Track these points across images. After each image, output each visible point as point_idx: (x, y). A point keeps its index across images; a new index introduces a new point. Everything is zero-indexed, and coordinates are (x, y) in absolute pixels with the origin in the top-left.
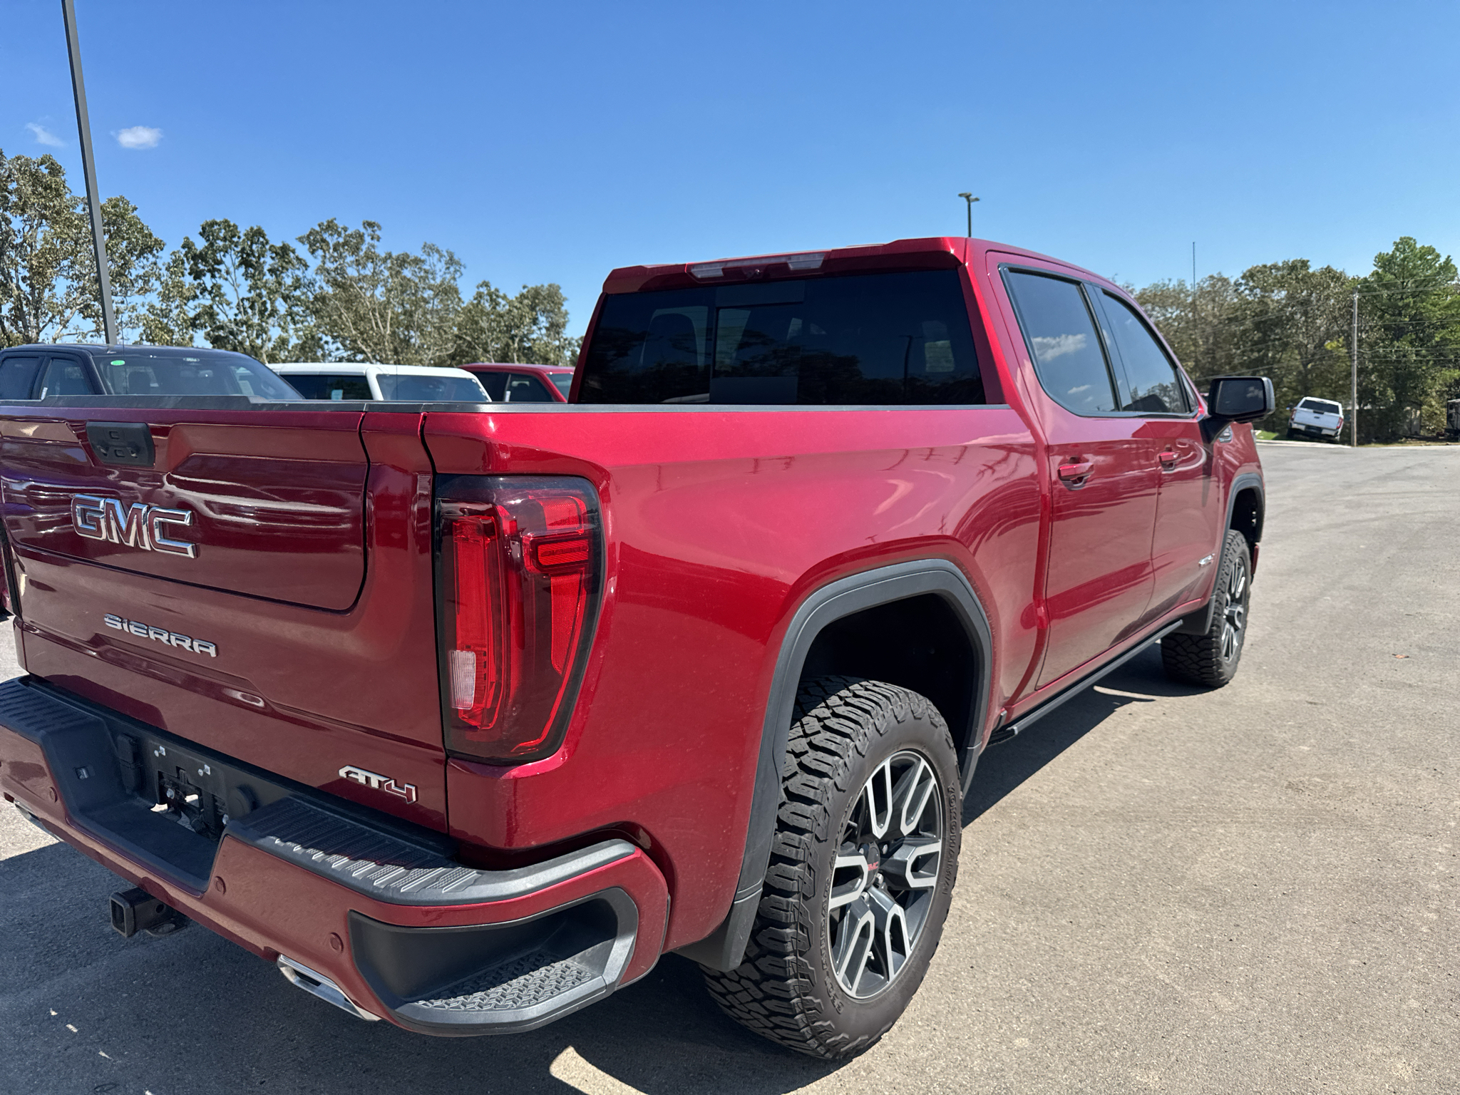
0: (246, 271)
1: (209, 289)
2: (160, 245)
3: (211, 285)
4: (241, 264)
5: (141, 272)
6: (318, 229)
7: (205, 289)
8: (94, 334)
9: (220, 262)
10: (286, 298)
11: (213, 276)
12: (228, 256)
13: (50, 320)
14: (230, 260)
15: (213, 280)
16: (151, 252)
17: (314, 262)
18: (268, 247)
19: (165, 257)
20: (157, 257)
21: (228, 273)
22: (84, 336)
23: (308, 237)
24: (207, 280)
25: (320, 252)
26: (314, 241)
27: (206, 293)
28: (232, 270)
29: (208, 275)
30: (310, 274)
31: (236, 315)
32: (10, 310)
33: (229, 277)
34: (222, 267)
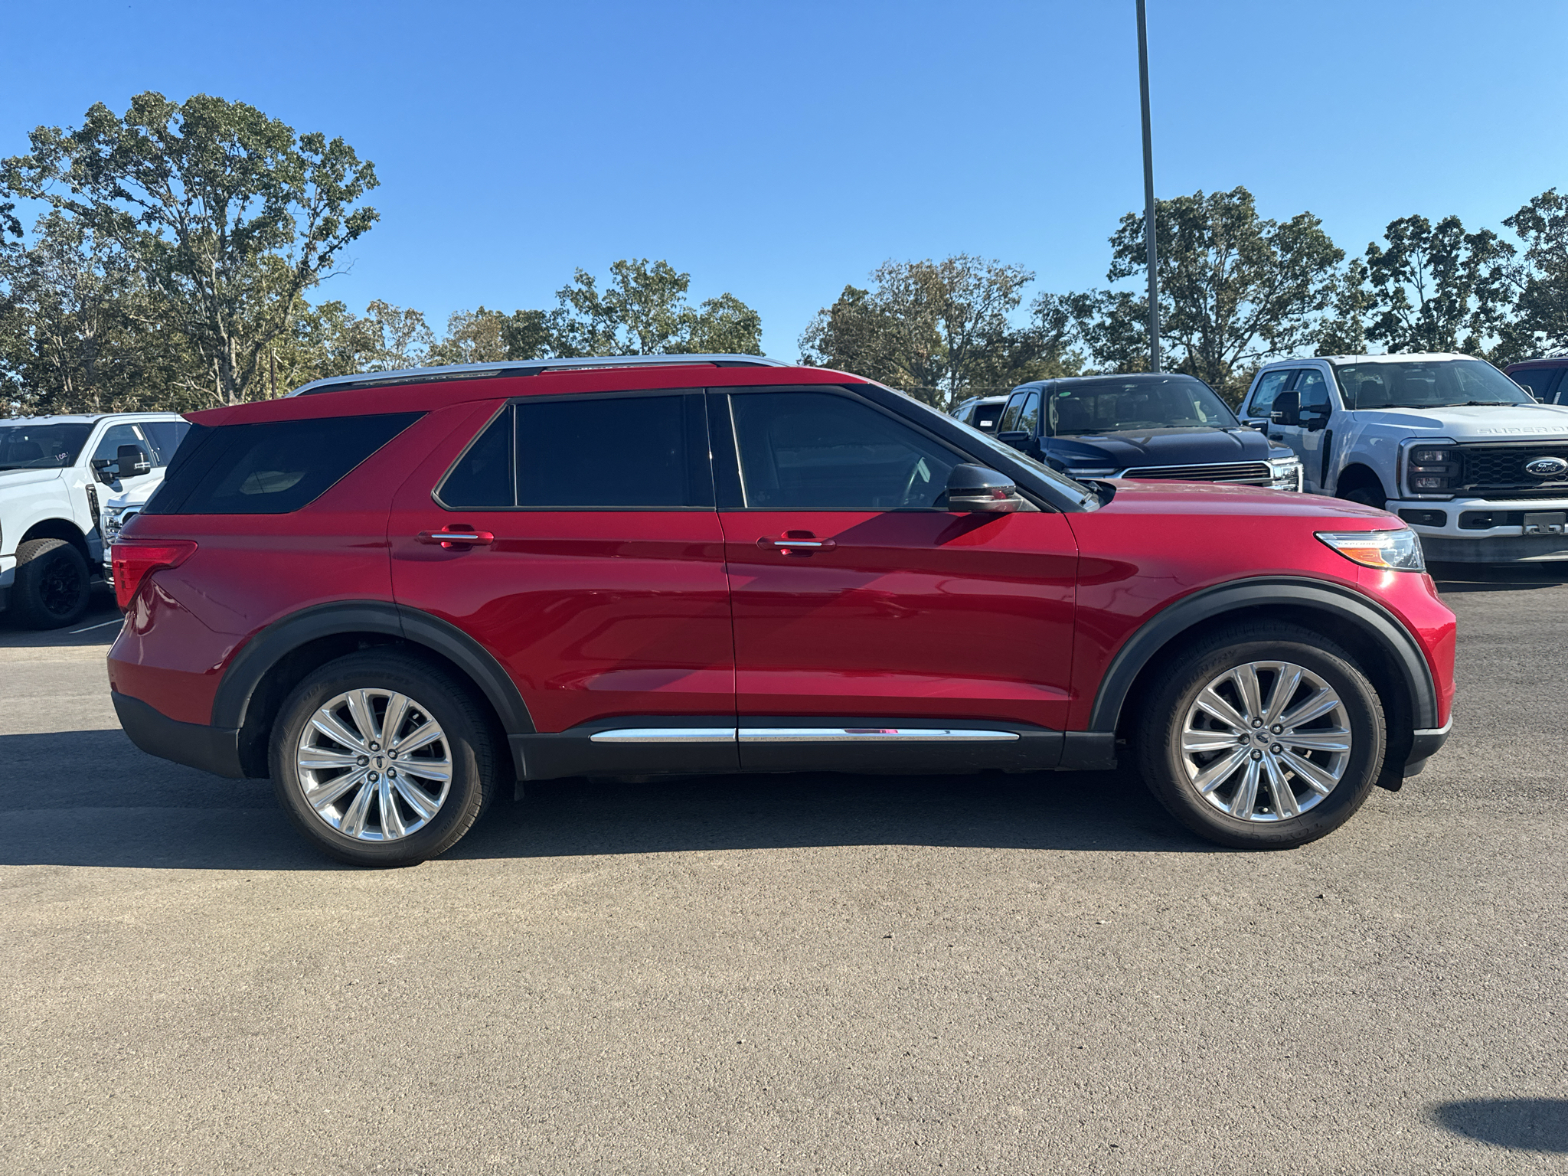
0: (1435, 269)
1: (1391, 294)
2: (1339, 255)
3: (1394, 289)
4: (1429, 262)
5: (1319, 286)
6: (1530, 205)
7: (1386, 295)
8: (1268, 354)
9: (1407, 263)
10: (1480, 293)
11: (1397, 281)
12: (1414, 255)
13: (1232, 345)
14: (1416, 259)
15: (1397, 285)
16: (1330, 265)
17: (1522, 246)
18: (1462, 237)
19: (1343, 267)
20: (1336, 269)
21: (1413, 273)
22: (1259, 356)
23: (1518, 216)
24: (1391, 286)
25: (1533, 233)
26: (1525, 220)
27: (1388, 300)
28: (1417, 270)
29: (1392, 279)
30: (1517, 260)
31: (1419, 319)
32: (1200, 339)
33: (1413, 278)
34: (1407, 269)
